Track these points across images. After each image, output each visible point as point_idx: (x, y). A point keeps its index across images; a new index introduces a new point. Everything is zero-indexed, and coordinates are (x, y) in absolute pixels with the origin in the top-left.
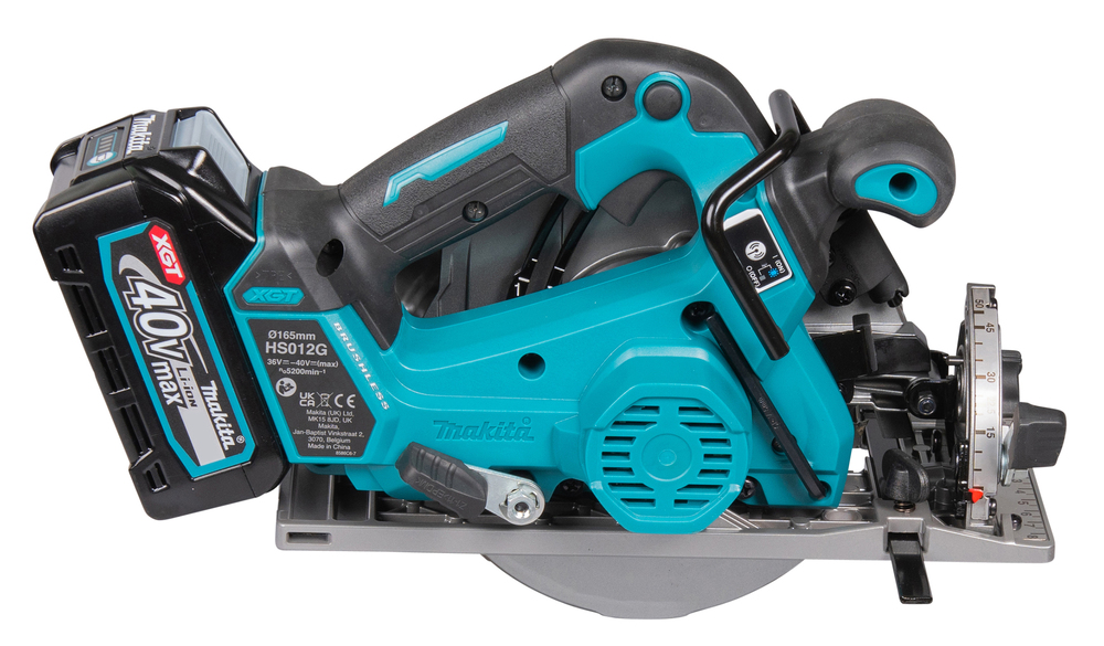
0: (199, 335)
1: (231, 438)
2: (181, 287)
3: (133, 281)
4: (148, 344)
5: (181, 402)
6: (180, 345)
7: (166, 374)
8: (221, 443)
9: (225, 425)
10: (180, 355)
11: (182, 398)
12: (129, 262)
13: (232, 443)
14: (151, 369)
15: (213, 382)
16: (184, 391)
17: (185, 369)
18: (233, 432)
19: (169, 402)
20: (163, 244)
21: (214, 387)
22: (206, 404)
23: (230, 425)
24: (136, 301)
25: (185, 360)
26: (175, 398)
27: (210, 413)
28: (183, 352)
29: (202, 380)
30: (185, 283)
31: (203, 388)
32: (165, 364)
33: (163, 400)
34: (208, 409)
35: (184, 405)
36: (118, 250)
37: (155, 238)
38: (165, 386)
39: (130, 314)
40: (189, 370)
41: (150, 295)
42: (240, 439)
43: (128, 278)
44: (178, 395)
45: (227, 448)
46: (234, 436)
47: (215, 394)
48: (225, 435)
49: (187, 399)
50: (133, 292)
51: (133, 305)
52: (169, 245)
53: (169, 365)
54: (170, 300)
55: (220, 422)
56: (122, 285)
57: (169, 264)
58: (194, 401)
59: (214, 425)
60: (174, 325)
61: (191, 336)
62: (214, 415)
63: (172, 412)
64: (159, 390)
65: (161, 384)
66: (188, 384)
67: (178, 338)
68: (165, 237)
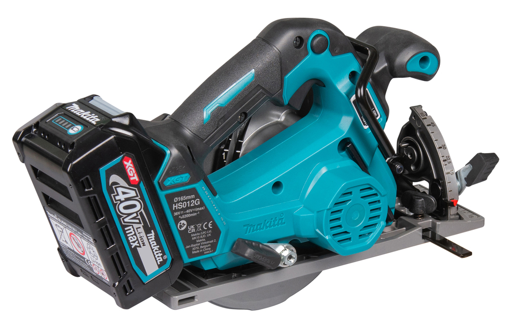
0: (146, 209)
1: (161, 258)
2: (138, 186)
3: (116, 188)
4: (123, 219)
5: (138, 245)
6: (138, 216)
7: (131, 232)
8: (157, 261)
9: (158, 252)
10: (137, 221)
11: (139, 243)
12: (114, 178)
13: (161, 260)
14: (124, 231)
15: (152, 231)
16: (139, 239)
17: (140, 228)
18: (161, 254)
19: (133, 247)
20: (129, 165)
21: (153, 234)
22: (149, 243)
23: (160, 251)
24: (117, 198)
25: (140, 223)
26: (136, 244)
27: (151, 247)
28: (139, 219)
29: (147, 231)
30: (139, 183)
31: (148, 235)
32: (131, 227)
33: (130, 246)
34: (150, 245)
35: (140, 246)
36: (109, 173)
37: (125, 163)
38: (131, 239)
39: (115, 205)
40: (142, 227)
41: (124, 193)
42: (165, 257)
43: (114, 187)
44: (137, 242)
45: (159, 264)
46: (162, 256)
47: (153, 237)
48: (158, 257)
49: (141, 243)
50: (116, 194)
51: (116, 201)
52: (132, 165)
53: (133, 227)
54: (132, 193)
55: (156, 251)
56: (110, 190)
57: (132, 175)
58: (144, 243)
59: (153, 252)
60: (134, 206)
61: (142, 210)
62: (153, 248)
63: (135, 251)
64: (128, 241)
65: (129, 238)
66: (141, 235)
67: (137, 212)
68: (130, 161)
